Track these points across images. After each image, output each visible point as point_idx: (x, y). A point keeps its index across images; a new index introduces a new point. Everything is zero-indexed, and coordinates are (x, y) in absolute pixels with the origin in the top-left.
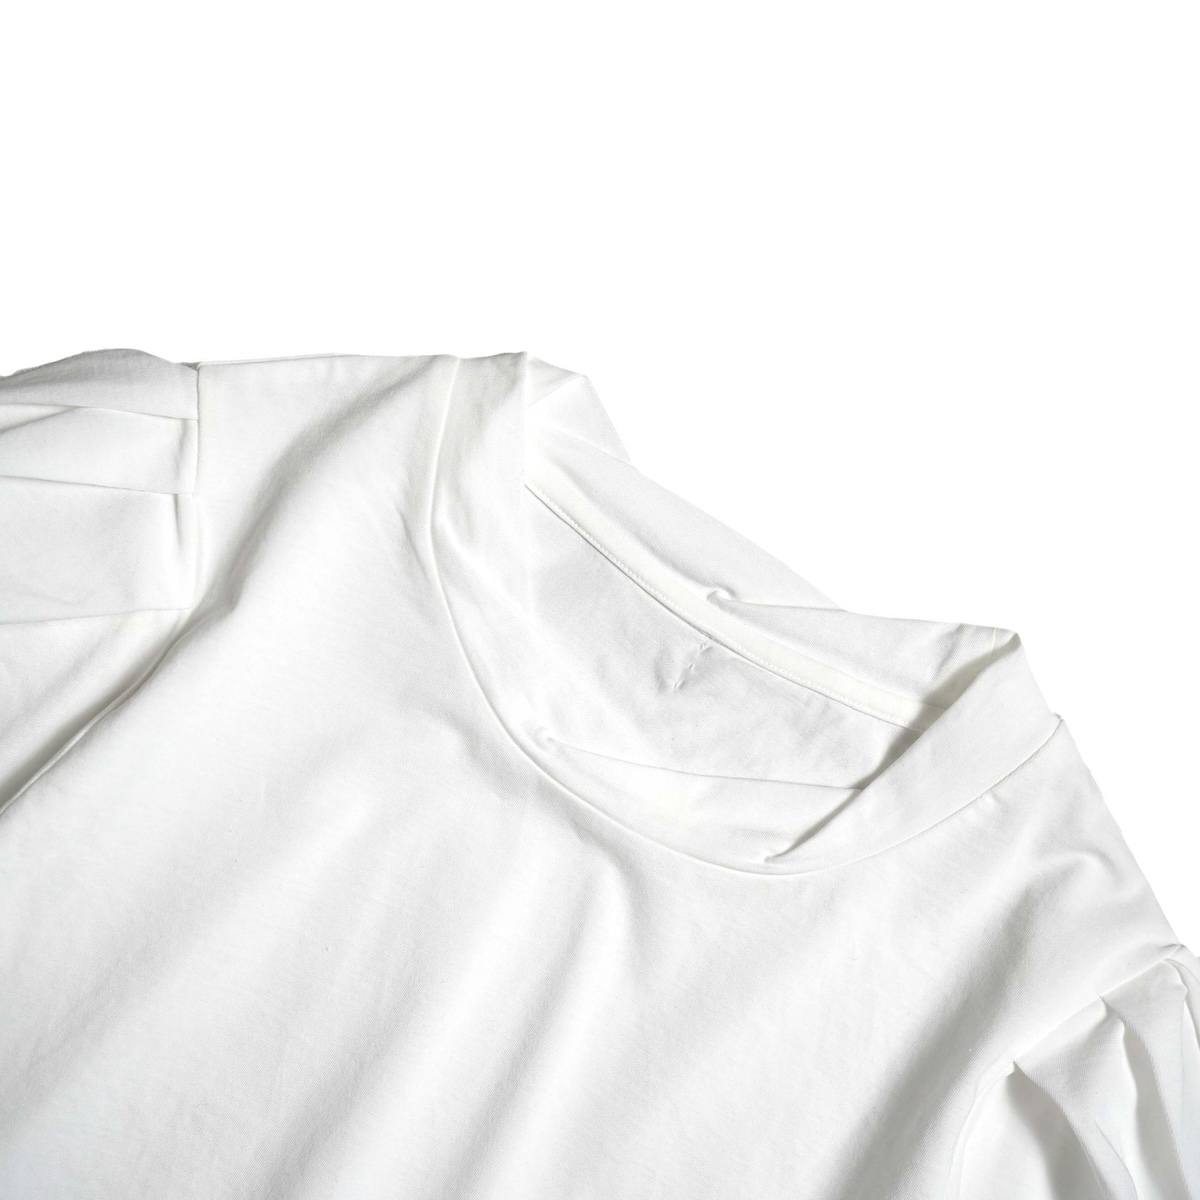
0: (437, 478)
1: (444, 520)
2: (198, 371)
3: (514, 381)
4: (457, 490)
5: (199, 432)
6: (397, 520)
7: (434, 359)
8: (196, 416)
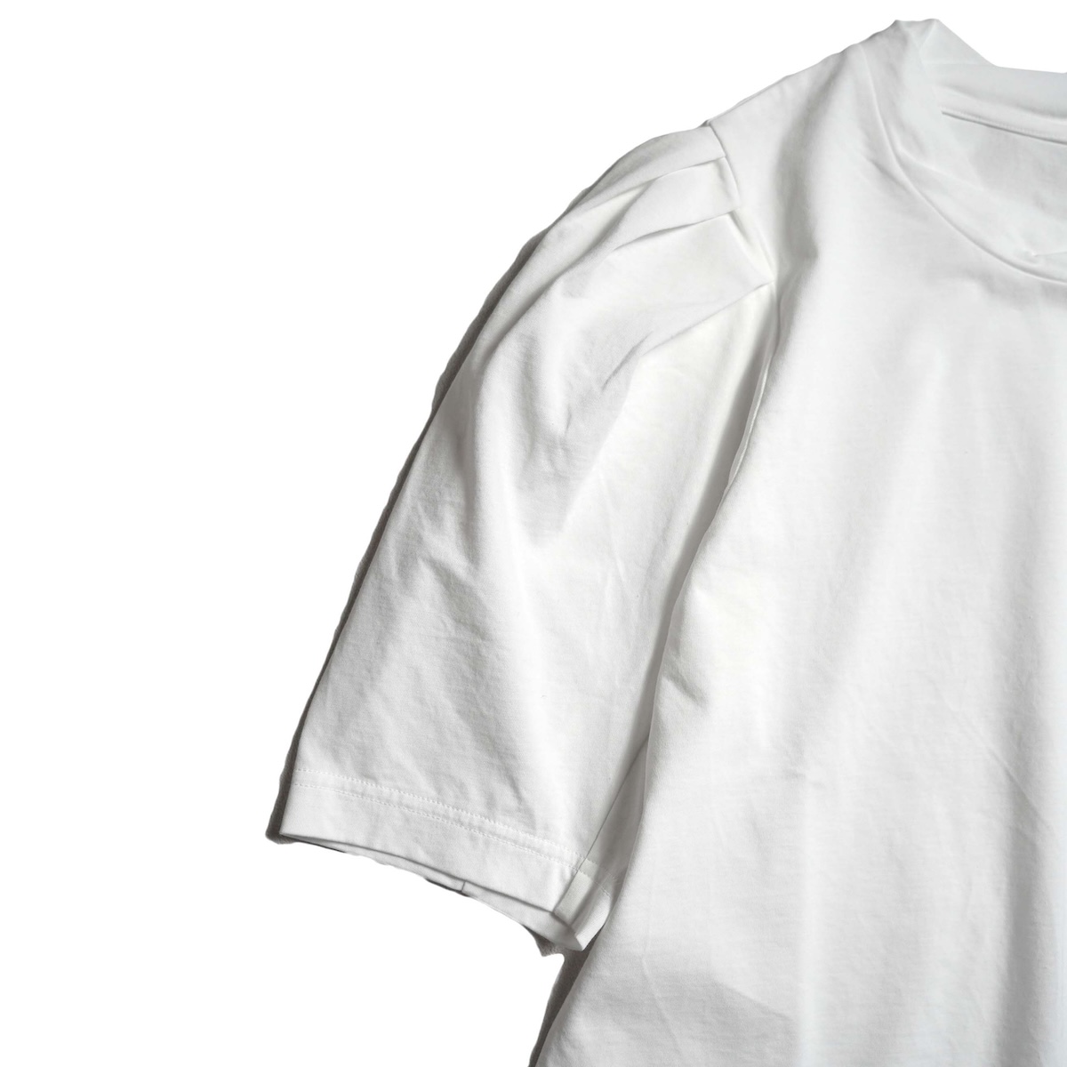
0: (885, 124)
1: (901, 149)
2: (710, 125)
3: (904, 40)
4: (902, 126)
5: (730, 164)
6: (870, 166)
7: (844, 53)
8: (724, 154)
